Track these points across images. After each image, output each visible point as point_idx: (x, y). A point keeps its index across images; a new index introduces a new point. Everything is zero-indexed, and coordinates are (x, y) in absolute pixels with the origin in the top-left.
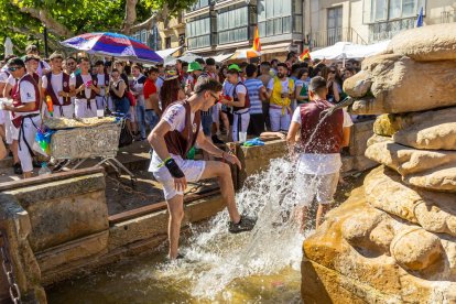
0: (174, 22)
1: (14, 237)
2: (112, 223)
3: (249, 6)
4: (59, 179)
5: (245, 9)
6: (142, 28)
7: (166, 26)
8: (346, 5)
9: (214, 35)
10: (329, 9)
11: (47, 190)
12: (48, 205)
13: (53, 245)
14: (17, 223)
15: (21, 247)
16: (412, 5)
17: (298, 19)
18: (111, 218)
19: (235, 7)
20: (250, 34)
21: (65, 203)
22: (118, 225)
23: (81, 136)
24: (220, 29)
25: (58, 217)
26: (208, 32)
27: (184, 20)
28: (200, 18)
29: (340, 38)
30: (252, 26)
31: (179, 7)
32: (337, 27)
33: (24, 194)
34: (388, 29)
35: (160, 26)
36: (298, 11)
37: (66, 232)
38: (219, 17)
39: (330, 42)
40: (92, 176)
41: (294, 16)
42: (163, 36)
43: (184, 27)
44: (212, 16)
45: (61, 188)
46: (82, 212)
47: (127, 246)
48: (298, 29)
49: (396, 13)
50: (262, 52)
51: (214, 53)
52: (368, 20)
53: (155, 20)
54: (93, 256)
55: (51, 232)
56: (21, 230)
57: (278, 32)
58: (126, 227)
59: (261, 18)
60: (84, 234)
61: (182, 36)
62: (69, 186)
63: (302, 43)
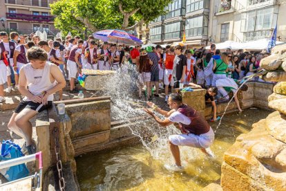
0: (144, 28)
1: (62, 132)
2: (112, 126)
3: (181, 22)
4: (88, 101)
5: (179, 23)
6: (131, 29)
7: (140, 29)
8: (231, 22)
9: (163, 35)
10: (222, 24)
11: (81, 106)
12: (81, 115)
13: (82, 136)
14: (65, 125)
15: (66, 138)
16: (269, 23)
17: (205, 29)
18: (112, 123)
19: (174, 22)
20: (181, 35)
21: (89, 114)
22: (115, 127)
23: (99, 79)
24: (166, 32)
25: (85, 121)
26: (160, 33)
27: (149, 27)
28: (157, 27)
29: (227, 39)
30: (182, 31)
31: (149, 20)
32: (226, 33)
33: (69, 108)
34: (254, 35)
35: (138, 29)
36: (206, 25)
37: (89, 129)
38: (166, 26)
39: (222, 40)
40: (105, 101)
41: (204, 27)
42: (138, 34)
43: (149, 31)
44: (163, 26)
45: (88, 106)
46: (98, 120)
47: (119, 139)
48: (205, 33)
49: (259, 27)
50: (186, 44)
51: (162, 43)
52: (243, 30)
53: (137, 26)
54: (101, 143)
55: (82, 129)
56: (67, 129)
57: (195, 34)
58: (119, 129)
59: (187, 27)
60: (98, 131)
61: (148, 35)
62: (93, 105)
63: (207, 41)
